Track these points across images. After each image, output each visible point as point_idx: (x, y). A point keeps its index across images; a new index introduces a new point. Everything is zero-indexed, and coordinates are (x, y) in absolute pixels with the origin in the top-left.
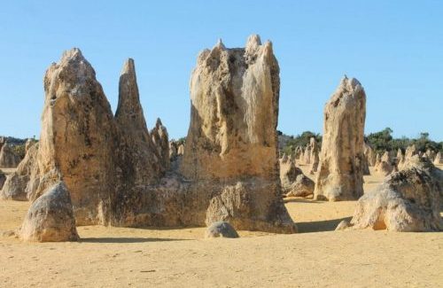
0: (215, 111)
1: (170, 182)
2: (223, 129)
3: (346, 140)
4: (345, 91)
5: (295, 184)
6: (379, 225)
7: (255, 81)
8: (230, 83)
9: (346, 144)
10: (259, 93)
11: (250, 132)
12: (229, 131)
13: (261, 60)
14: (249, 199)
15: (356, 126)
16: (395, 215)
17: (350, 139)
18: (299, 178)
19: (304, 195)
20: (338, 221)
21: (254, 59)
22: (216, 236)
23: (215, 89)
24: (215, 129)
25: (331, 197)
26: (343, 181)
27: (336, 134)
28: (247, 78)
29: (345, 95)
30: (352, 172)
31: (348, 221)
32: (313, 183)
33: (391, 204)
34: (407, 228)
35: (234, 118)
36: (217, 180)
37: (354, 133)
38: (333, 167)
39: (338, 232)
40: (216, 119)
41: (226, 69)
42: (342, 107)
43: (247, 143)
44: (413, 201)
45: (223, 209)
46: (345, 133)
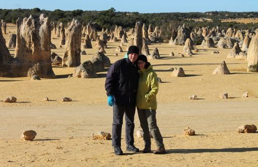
0: (30, 40)
1: (15, 62)
2: (33, 45)
3: (74, 43)
4: (74, 25)
5: (54, 60)
6: (79, 76)
7: (43, 30)
8: (35, 31)
9: (74, 45)
10: (45, 34)
11: (42, 47)
12: (35, 46)
13: (45, 23)
14: (41, 68)
15: (78, 39)
16: (83, 74)
17: (76, 43)
18: (56, 57)
19: (58, 64)
20: (68, 75)
21: (43, 22)
22: (35, 79)
23: (30, 33)
24: (30, 45)
25: (68, 65)
26: (73, 59)
27: (70, 41)
28: (41, 30)
29: (74, 27)
30: (76, 56)
31: (71, 75)
32: (61, 59)
33: (83, 71)
34: (87, 77)
35: (36, 42)
36: (31, 62)
37: (77, 41)
38: (69, 54)
39: (69, 78)
40: (30, 42)
41: (34, 26)
42: (73, 31)
43: (41, 50)
44: (89, 70)
45: (33, 71)
46: (74, 41)
